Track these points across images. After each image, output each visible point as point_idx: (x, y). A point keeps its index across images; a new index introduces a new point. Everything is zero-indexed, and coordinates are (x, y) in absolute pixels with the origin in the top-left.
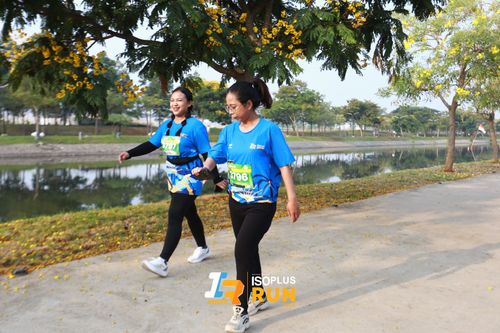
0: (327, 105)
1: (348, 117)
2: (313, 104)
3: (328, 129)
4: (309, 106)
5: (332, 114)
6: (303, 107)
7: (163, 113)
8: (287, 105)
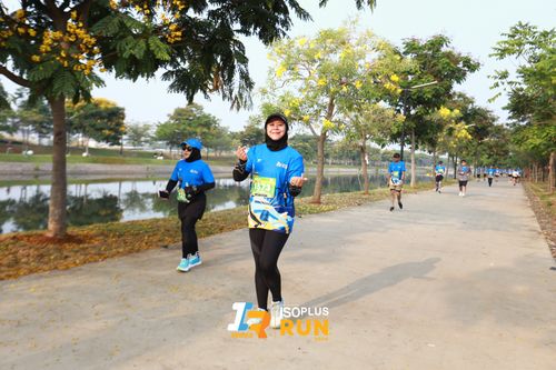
0: (224, 130)
1: (244, 143)
2: (209, 129)
3: (224, 154)
4: (205, 130)
5: (228, 139)
6: (198, 130)
7: (44, 131)
8: (182, 127)
